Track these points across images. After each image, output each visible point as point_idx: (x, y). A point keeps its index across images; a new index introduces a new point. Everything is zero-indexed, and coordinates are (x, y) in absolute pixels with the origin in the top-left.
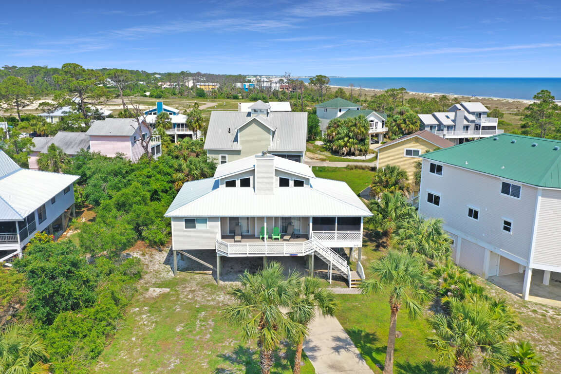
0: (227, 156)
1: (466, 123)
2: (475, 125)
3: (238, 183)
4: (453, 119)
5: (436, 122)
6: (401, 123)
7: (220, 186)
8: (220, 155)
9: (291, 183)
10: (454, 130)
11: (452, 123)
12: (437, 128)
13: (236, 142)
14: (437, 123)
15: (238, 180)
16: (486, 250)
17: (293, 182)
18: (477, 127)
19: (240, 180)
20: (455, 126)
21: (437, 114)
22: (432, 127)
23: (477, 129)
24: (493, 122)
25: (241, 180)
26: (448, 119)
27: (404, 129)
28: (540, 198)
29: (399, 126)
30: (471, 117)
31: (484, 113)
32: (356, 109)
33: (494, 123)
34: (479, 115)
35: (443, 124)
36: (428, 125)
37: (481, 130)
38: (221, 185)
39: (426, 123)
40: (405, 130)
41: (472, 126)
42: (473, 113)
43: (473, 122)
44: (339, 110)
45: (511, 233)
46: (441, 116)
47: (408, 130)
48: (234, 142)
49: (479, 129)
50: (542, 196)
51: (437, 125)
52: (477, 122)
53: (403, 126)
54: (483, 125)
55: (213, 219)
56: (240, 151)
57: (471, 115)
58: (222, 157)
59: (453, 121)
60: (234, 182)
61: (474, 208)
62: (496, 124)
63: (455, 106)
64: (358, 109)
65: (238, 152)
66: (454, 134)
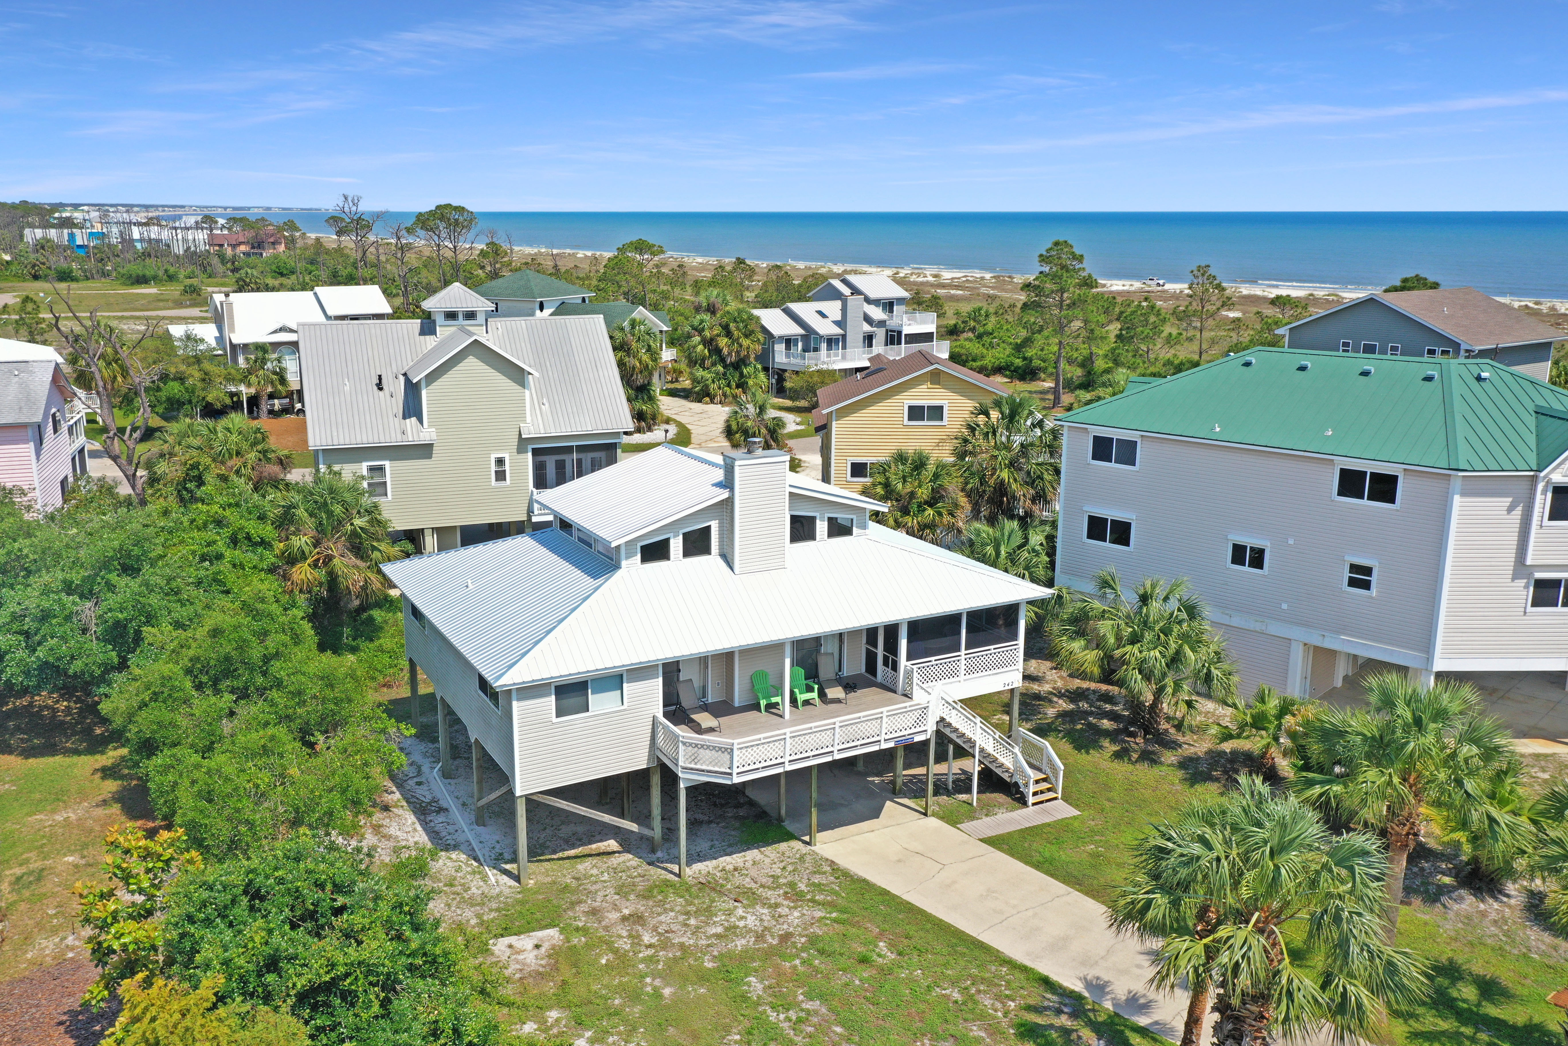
0: (387, 464)
1: (867, 328)
2: (887, 331)
3: (676, 545)
4: (839, 318)
5: (795, 330)
6: (718, 335)
7: (624, 563)
8: (365, 466)
9: (822, 527)
10: (844, 348)
11: (837, 331)
12: (800, 345)
13: (414, 419)
14: (800, 331)
15: (675, 537)
16: (1294, 644)
17: (826, 523)
18: (894, 338)
19: (681, 537)
20: (844, 337)
21: (795, 307)
22: (789, 342)
23: (892, 343)
24: (924, 322)
25: (684, 534)
26: (825, 320)
27: (725, 351)
28: (1457, 499)
29: (709, 343)
30: (877, 313)
31: (901, 301)
32: (580, 301)
33: (927, 324)
34: (889, 305)
35: (817, 333)
36: (781, 338)
37: (903, 345)
38: (627, 558)
39: (776, 331)
40: (730, 354)
41: (880, 334)
42: (876, 302)
43: (881, 324)
44: (537, 305)
45: (1374, 591)
46: (805, 310)
47: (738, 352)
48: (404, 418)
49: (899, 343)
50: (1463, 494)
51: (802, 336)
52: (893, 323)
53: (723, 342)
54: (906, 330)
55: (640, 672)
56: (430, 446)
57: (872, 306)
58: (372, 469)
59: (837, 323)
60: (666, 542)
61: (1250, 541)
62: (931, 328)
63: (830, 284)
64: (584, 300)
65: (424, 450)
66: (844, 358)
